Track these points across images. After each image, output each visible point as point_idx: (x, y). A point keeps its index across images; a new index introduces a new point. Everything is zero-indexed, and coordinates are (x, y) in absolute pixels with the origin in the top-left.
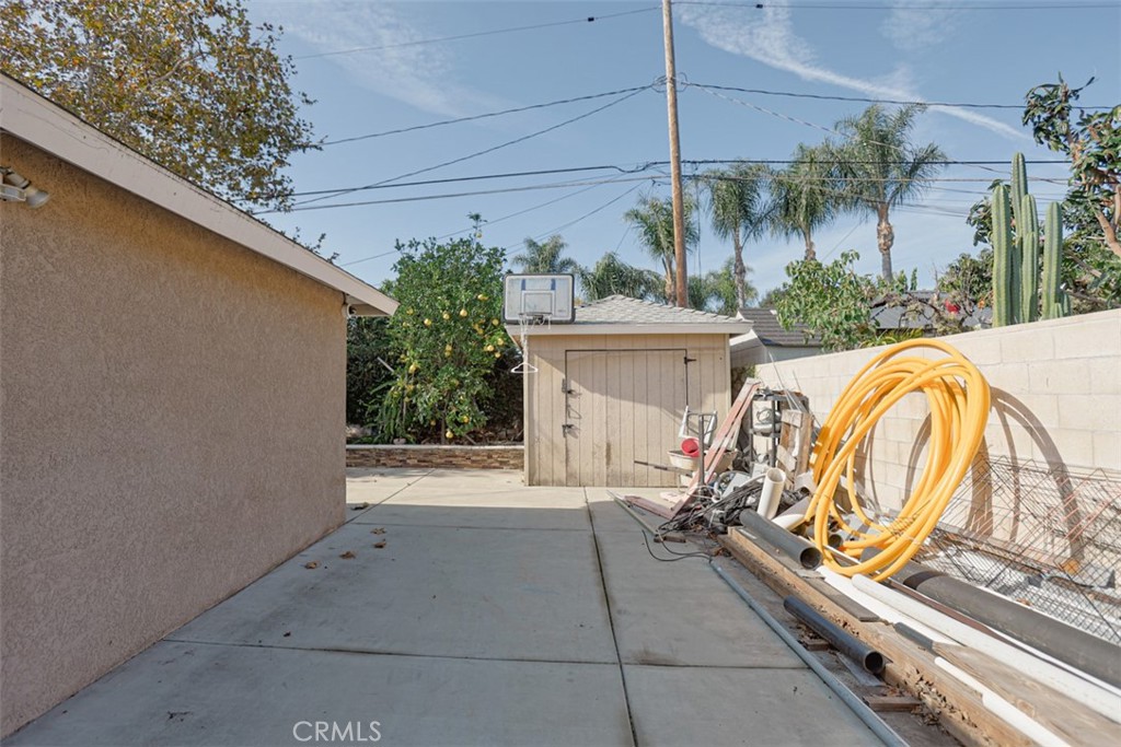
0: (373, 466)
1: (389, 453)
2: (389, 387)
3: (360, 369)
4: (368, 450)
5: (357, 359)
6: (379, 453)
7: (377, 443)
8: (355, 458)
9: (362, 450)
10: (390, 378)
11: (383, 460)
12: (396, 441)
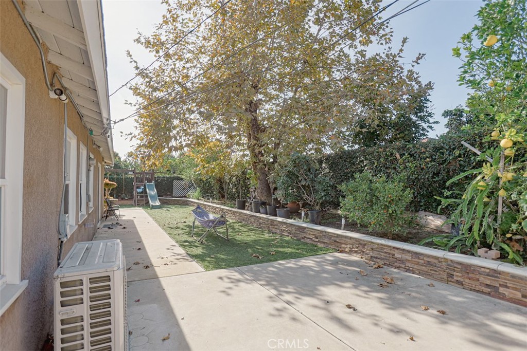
0: (441, 280)
1: (467, 269)
2: (475, 176)
3: (445, 156)
4: (436, 258)
5: (442, 148)
6: (452, 265)
7: (452, 249)
8: (418, 264)
9: (429, 256)
10: (480, 164)
11: (458, 276)
12: (481, 251)
